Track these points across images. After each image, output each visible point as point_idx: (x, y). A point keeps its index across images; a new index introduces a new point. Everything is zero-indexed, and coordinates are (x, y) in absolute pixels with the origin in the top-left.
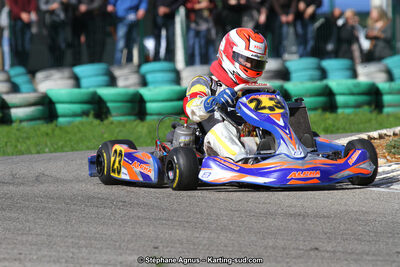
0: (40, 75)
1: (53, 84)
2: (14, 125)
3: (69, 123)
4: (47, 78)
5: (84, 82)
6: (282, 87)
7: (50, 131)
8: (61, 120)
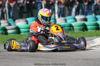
0: (17, 21)
1: (20, 23)
2: (9, 35)
3: (24, 34)
4: (19, 22)
5: (29, 23)
6: (84, 23)
7: (18, 37)
8: (22, 33)
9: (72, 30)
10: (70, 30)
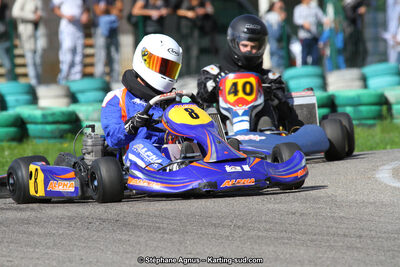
9: (386, 118)
10: (379, 117)
